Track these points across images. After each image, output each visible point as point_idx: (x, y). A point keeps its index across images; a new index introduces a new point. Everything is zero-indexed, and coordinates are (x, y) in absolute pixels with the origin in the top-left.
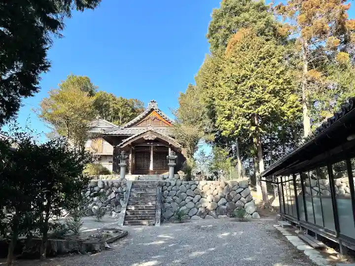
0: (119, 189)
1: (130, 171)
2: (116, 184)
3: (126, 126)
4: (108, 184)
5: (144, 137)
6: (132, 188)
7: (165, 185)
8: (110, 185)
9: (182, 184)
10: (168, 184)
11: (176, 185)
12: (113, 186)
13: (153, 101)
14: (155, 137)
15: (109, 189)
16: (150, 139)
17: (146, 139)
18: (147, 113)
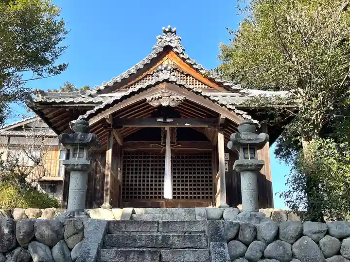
0: (56, 249)
1: (107, 198)
2: (46, 232)
3: (102, 88)
4: (13, 232)
5: (149, 98)
6: (103, 245)
7: (236, 238)
8: (19, 235)
9: (301, 235)
10: (247, 234)
11: (277, 237)
12: (34, 239)
13: (170, 31)
14: (181, 98)
15: (17, 251)
16: (165, 104)
17: (155, 104)
18: (155, 56)
